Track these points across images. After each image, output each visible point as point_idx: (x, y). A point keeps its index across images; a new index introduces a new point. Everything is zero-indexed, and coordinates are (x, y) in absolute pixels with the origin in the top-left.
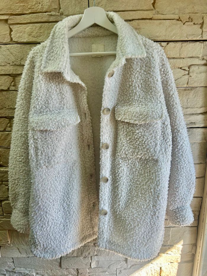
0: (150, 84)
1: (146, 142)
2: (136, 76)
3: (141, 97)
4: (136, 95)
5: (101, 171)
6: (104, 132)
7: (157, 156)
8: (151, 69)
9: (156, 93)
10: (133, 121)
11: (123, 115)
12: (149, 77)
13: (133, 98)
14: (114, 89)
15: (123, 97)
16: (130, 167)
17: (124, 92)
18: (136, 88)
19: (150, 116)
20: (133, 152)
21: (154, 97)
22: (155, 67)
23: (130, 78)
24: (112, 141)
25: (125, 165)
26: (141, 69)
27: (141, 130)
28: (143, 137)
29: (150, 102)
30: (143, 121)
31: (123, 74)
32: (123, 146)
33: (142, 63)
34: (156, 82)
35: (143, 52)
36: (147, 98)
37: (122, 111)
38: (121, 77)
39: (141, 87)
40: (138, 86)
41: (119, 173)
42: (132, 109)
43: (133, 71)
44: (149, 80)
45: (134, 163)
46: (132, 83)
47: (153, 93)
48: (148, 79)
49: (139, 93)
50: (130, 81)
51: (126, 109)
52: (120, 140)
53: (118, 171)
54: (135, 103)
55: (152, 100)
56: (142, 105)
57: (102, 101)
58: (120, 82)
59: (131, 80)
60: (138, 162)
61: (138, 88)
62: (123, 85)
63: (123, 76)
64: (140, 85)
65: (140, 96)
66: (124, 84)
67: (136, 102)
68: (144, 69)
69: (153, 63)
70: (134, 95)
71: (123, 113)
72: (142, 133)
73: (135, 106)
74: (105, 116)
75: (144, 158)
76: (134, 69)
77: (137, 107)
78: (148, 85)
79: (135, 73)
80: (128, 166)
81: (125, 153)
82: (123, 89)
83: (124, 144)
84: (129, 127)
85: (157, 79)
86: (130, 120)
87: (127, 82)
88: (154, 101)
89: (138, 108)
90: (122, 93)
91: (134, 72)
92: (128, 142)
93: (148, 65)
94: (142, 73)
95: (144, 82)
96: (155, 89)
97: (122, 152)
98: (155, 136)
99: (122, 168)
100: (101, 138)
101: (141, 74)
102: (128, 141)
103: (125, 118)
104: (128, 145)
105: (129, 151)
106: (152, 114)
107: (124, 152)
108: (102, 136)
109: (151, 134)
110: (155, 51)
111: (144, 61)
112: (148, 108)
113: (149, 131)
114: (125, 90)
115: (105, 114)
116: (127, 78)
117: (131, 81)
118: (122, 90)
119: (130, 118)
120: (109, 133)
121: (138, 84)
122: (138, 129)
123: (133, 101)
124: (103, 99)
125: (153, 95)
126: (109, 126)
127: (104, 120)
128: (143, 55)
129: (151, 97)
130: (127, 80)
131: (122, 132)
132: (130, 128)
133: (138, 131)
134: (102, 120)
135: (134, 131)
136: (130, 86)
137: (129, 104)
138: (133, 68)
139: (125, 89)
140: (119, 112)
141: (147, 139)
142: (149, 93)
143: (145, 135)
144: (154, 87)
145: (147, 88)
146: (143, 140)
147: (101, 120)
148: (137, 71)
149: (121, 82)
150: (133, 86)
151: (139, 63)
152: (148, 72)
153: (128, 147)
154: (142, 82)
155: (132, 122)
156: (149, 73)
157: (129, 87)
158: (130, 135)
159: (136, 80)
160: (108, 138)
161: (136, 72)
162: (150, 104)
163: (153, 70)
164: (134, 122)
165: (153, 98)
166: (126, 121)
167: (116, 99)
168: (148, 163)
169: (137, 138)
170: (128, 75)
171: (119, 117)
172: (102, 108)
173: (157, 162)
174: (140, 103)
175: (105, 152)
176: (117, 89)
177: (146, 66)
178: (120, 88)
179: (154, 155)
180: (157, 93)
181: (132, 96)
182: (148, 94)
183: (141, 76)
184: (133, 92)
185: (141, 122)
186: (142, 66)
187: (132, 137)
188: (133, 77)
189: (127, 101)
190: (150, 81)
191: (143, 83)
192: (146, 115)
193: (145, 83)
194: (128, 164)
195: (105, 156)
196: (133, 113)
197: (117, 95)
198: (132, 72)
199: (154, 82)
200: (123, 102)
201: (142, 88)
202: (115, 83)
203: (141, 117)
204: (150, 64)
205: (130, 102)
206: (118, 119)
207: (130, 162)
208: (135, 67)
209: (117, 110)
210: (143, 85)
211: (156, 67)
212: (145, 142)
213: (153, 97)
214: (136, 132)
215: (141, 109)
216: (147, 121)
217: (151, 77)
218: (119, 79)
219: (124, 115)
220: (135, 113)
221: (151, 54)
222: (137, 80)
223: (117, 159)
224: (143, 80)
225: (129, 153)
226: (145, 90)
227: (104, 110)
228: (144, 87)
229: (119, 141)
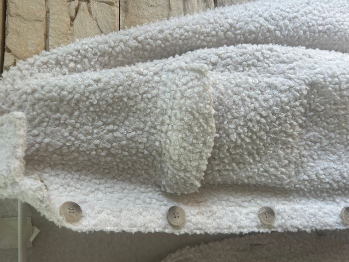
0: (107, 101)
1: (264, 114)
2: (83, 138)
3: (142, 126)
4: (136, 139)
5: (328, 228)
6: (230, 224)
7: (300, 85)
8: (64, 96)
9: (133, 85)
10: (206, 150)
11: (188, 175)
12: (87, 103)
13: (142, 146)
14: (116, 195)
15: (139, 171)
16: (319, 153)
17: (126, 167)
18: (116, 138)
19: (196, 104)
20: (284, 147)
21: (141, 91)
22: (60, 87)
23: (90, 153)
24: (250, 198)
25: (313, 164)
26: (65, 125)
27: (232, 126)
28: (251, 120)
29: (156, 102)
30: (207, 123)
31: (76, 171)
32: (266, 171)
33: (48, 122)
34: (101, 85)
35: (11, 122)
36: (145, 109)
37: (177, 177)
38: (86, 175)
39: (114, 124)
40: (111, 134)
41: (333, 180)
42: (171, 150)
43: (69, 147)
44: (95, 102)
45: (310, 143)
46: (103, 149)
47: (132, 93)
48: (92, 104)
49: (131, 130)
50: (97, 154)
51: (173, 166)
52: (250, 179)
53: (328, 183)
54: (156, 140)
55: (150, 96)
56: (163, 123)
57: (150, 233)
58: (99, 179)
59: (94, 153)
60: (308, 131)
61: (117, 134)
62: (107, 171)
63: (84, 172)
64: (107, 128)
65: (138, 129)
66: (105, 169)
67: (153, 138)
68: (65, 115)
69: (50, 91)
70: (133, 145)
71: (182, 174)
72: (240, 125)
73: (165, 142)
74: (190, 222)
75: (301, 119)
76: (65, 145)
77: (168, 137)
78: (110, 105)
79: (76, 142)
80: (317, 157)
81: (285, 167)
82: (117, 172)
83: (262, 169)
84: (220, 158)
85: (95, 81)
86: (201, 157)
87: (100, 162)
88: (155, 92)
89: (172, 135)
90: (127, 173)
91: (73, 144)
92: (258, 158)
93: (56, 105)
94: (76, 122)
95: (99, 117)
96: (121, 88)
97: (282, 173)
98: (248, 90)
99: (321, 172)
100: (245, 231)
101: (78, 125)
102: (254, 159)
103: (197, 171)
104: (266, 160)
105: (282, 156)
106: (190, 99)
107: (283, 170)
108: (242, 228)
109: (243, 100)
110: (19, 84)
111: (43, 114)
112: (172, 109)
113: (234, 107)
114: (121, 166)
115: (184, 222)
116: (89, 160)
117: (96, 150)
118: (120, 173)
119: (197, 157)
120: (233, 208)
121: (105, 134)
122: (228, 135)
123: (150, 146)
124: (142, 230)
125: (137, 94)
126: (214, 208)
127: (199, 222)
128: (18, 122)
129: (142, 99)
130: (94, 161)
131: (231, 173)
132: (222, 156)
133: (231, 136)
134: (200, 229)
135: (232, 145)
136: (109, 154)
137: (157, 157)
138: (61, 147)
139: (118, 166)
140: (177, 183)
141: (255, 109)
142: (131, 103)
143: (245, 117)
144: (116, 91)
145: (117, 109)
146: (258, 122)
147: (198, 232)
148: (70, 134)
149: (99, 176)
150: (109, 146)
151: (49, 129)
152: (73, 105)
153: (272, 158)
154: (100, 123)
155: (208, 153)
156: (76, 104)
157: (114, 156)
158: (241, 155)
159: (94, 139)
160: (244, 211)
161: (73, 139)
162: (160, 103)
163: (70, 93)
164: (209, 147)
165: (144, 93)
166: (204, 168)
167: (142, 190)
168: (313, 107)
169: (251, 137)
170: (81, 159)
171: (192, 184)
172: (167, 231)
173: (315, 84)
174: (158, 127)
175: (283, 218)
176: (117, 187)
177: (57, 111)
178: (114, 178)
179: (298, 91)
180: (133, 82)
181: (137, 148)
182: (133, 106)
183: (84, 124)
184: (126, 145)
185: (212, 127)
186: (57, 122)
187: (247, 149)
188: (86, 145)
189: (148, 161)
190: (98, 100)
191: (104, 120)
192: (193, 115)
193: (105, 114)
194: (311, 156)
195: (292, 218)
196: (184, 148)
197: (132, 187)
198: (73, 148)
199: (102, 90)
200: (151, 171)
201: (117, 122)
202: (101, 191)
203: (196, 129)
204: (52, 99)
205: (154, 153)
206: (196, 186)
207: (305, 153)
208: (59, 141)
209: (172, 189)
210: (109, 120)
211: (59, 85)
212: (262, 116)
213: (142, 95)
214: (234, 140)
215: (175, 127)
216: (209, 113)
217: (88, 98)
218: (90, 181)
219: (188, 172)
220: (185, 144)
221: (24, 96)
222: (95, 136)
223: (298, 186)
224: (94, 120)
225: (286, 156)
226: (123, 114)
227: (174, 226)
228: (114, 117)
229: (253, 182)
